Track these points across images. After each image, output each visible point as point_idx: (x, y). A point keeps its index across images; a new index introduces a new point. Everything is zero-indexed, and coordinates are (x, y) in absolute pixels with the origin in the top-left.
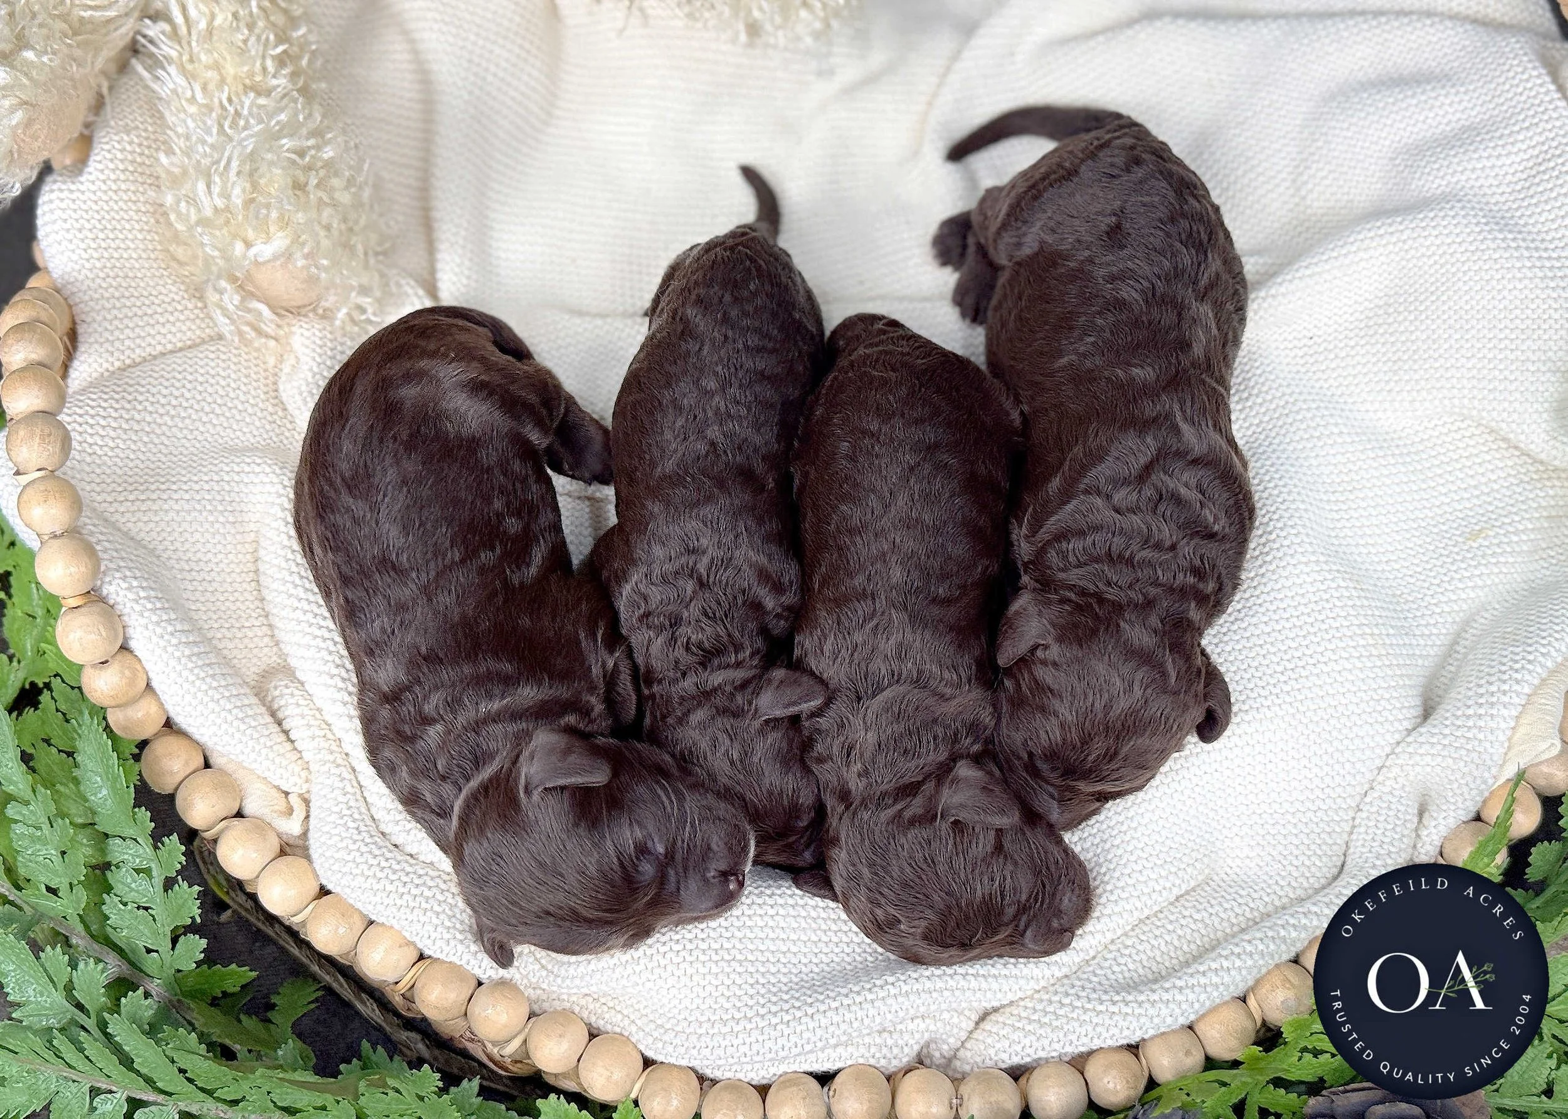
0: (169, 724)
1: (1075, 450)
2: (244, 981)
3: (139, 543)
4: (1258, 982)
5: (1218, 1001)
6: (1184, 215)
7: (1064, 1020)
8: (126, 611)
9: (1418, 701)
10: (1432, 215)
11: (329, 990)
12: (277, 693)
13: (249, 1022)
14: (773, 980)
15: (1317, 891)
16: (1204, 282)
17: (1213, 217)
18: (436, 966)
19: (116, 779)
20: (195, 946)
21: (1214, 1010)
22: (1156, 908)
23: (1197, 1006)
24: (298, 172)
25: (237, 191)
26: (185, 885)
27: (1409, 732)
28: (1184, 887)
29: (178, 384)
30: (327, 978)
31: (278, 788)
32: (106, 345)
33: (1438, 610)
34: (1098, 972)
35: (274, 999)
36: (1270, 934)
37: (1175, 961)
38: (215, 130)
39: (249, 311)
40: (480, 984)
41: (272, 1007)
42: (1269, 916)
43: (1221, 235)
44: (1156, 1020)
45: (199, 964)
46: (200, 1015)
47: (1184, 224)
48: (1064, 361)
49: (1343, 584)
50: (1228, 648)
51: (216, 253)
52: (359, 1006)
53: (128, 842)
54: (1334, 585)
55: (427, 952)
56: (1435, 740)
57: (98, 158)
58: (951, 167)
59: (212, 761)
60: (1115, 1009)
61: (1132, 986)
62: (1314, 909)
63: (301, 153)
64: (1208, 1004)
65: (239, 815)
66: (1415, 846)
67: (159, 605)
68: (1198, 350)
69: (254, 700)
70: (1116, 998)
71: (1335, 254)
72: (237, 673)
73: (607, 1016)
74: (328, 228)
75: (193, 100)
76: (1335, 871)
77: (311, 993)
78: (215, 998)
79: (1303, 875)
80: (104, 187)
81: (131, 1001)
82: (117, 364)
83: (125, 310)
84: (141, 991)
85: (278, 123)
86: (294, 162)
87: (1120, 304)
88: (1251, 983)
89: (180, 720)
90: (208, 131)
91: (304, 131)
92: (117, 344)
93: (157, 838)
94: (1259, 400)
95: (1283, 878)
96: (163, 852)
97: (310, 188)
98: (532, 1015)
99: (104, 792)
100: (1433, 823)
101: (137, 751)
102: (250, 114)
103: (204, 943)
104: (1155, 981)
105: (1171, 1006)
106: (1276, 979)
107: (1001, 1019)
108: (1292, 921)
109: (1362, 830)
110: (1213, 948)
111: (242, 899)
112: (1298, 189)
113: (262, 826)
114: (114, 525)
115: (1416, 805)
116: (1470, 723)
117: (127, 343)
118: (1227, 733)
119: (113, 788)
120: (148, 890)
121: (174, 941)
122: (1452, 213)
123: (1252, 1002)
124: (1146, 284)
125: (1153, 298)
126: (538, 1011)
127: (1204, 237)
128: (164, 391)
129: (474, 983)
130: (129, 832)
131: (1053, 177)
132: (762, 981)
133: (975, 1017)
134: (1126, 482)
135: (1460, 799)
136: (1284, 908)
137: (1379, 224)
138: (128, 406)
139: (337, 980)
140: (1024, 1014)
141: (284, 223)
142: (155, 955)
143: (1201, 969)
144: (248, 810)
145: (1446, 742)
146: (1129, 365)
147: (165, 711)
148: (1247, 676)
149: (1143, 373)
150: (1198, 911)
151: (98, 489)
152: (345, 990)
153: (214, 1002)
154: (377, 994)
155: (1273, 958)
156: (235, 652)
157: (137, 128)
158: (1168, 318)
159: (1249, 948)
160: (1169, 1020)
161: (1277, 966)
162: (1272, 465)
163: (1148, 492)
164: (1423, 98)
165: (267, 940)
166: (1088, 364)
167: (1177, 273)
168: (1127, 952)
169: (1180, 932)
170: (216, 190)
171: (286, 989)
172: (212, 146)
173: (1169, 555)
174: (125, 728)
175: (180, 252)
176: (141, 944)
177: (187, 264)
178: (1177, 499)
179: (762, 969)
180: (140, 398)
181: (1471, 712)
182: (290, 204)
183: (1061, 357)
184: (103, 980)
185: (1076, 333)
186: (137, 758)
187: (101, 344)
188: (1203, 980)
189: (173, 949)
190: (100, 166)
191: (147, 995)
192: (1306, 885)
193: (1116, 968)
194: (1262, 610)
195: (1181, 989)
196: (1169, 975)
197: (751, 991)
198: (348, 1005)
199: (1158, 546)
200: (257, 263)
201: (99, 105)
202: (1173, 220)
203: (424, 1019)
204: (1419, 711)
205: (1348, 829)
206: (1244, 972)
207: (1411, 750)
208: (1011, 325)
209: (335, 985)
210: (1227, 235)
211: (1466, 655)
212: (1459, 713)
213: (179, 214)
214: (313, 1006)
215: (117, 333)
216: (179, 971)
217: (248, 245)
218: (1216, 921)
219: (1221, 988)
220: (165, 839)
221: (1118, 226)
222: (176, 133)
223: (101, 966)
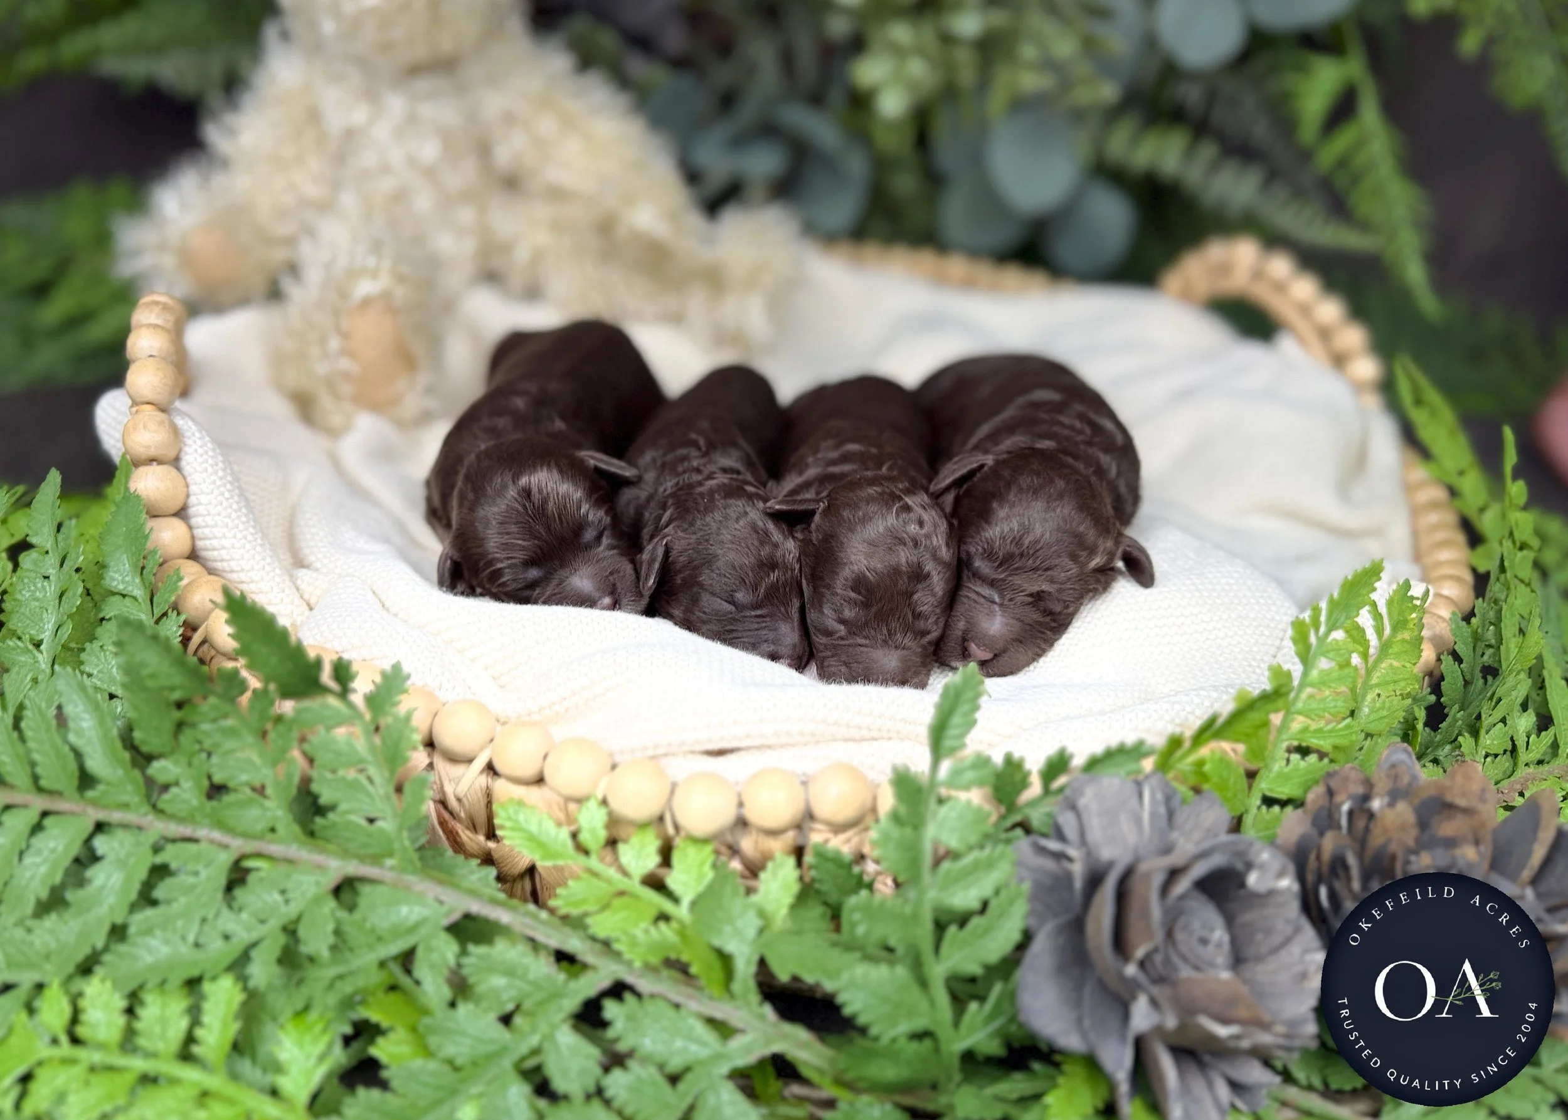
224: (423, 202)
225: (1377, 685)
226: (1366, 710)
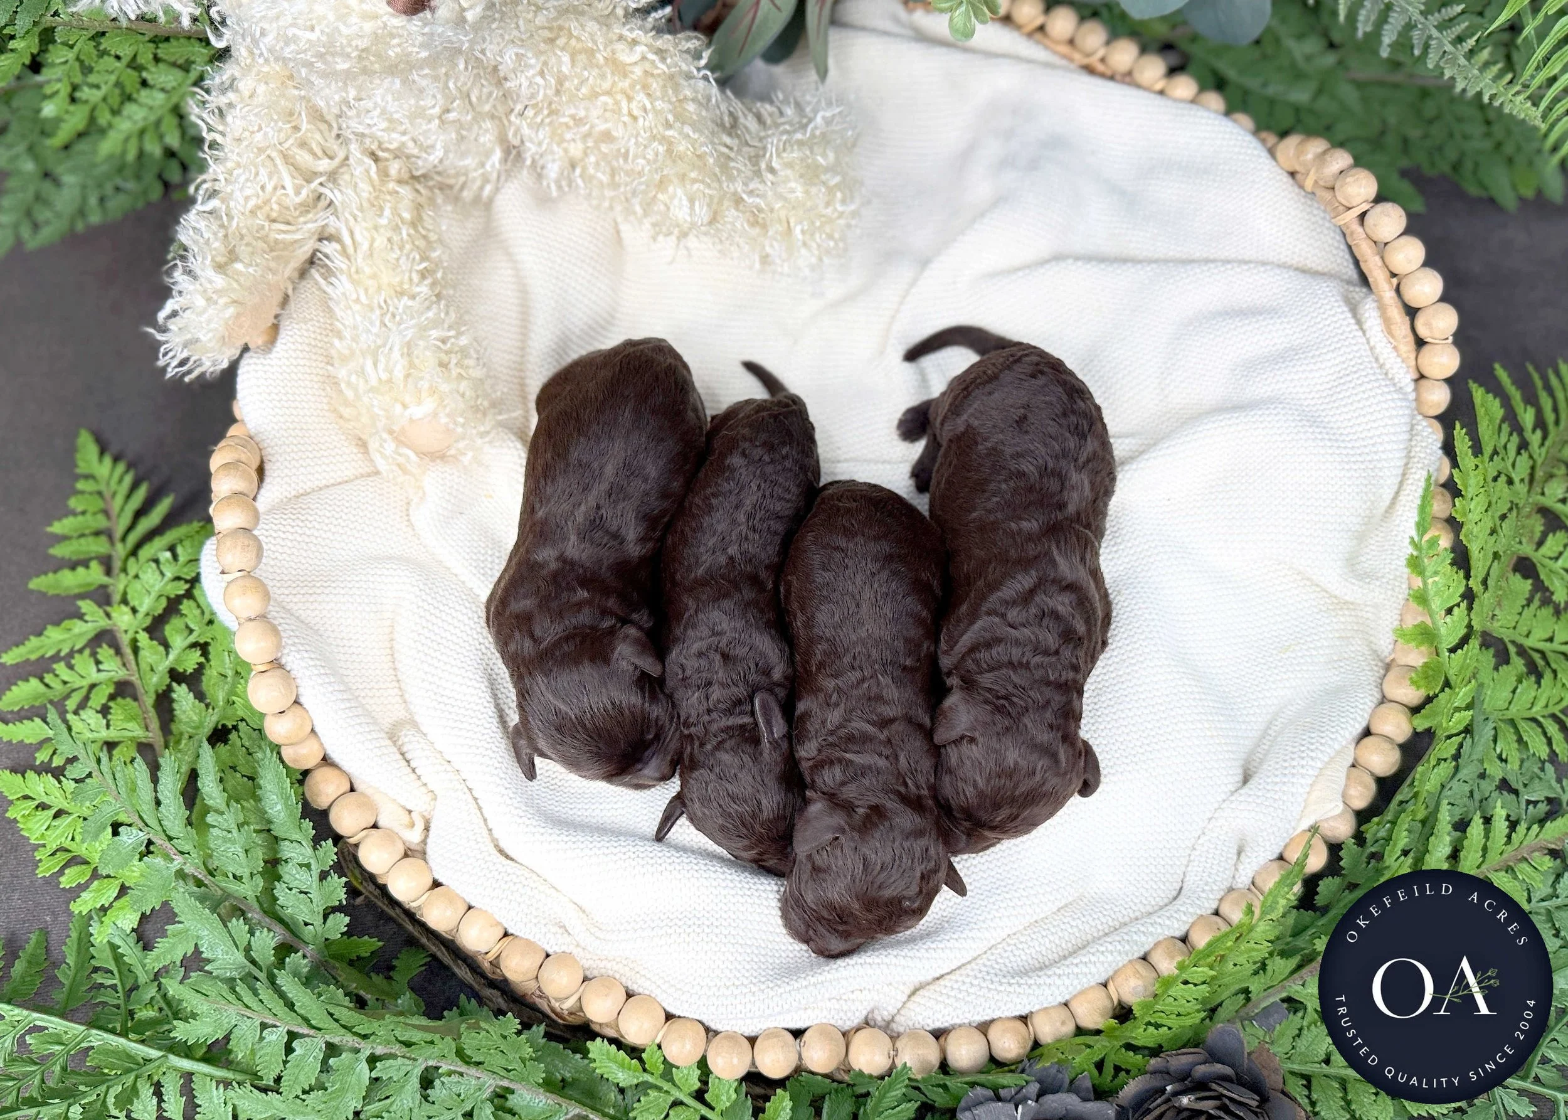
0: (325, 758)
1: (979, 583)
2: (373, 949)
3: (307, 625)
4: (1116, 972)
5: (1086, 986)
6: (1074, 412)
7: (974, 997)
8: (299, 675)
9: (1240, 771)
10: (1260, 413)
11: (434, 957)
12: (406, 740)
13: (377, 979)
14: (763, 960)
15: (1161, 908)
16: (1081, 460)
17: (1094, 413)
18: (516, 941)
19: (288, 798)
20: (341, 921)
21: (1082, 992)
22: (1042, 916)
23: (1071, 989)
24: (443, 355)
25: (399, 367)
26: (336, 876)
27: (1232, 793)
28: (1064, 902)
29: (338, 509)
30: (433, 948)
31: (404, 807)
32: (287, 479)
33: (1256, 704)
34: (1000, 960)
35: (395, 962)
36: (1126, 937)
37: (1055, 955)
38: (378, 323)
39: (400, 455)
40: (548, 956)
41: (392, 968)
42: (1126, 924)
43: (1100, 426)
44: (1041, 998)
45: (343, 934)
46: (343, 973)
47: (1073, 419)
48: (975, 515)
49: (1187, 682)
50: (1102, 727)
51: (381, 413)
52: (456, 970)
53: (295, 844)
54: (1181, 683)
55: (510, 931)
56: (1250, 800)
57: (284, 341)
58: (907, 365)
59: (356, 786)
60: (1011, 989)
61: (1025, 972)
62: (1159, 920)
63: (444, 341)
64: (1079, 987)
65: (375, 826)
66: (1234, 877)
67: (322, 671)
68: (1071, 509)
69: (389, 742)
70: (1012, 981)
71: (1188, 439)
72: (375, 723)
73: (639, 982)
74: (463, 395)
75: (358, 301)
76: (1175, 893)
77: (422, 959)
78: (351, 960)
79: (1151, 896)
80: (288, 363)
81: (292, 959)
82: (294, 493)
83: (300, 454)
84: (300, 954)
85: (427, 319)
86: (439, 348)
87: (1021, 474)
88: (1111, 973)
89: (335, 756)
90: (372, 323)
91: (446, 326)
92: (293, 478)
93: (316, 841)
94: (1130, 545)
95: (1137, 897)
96: (321, 852)
97: (452, 365)
98: (585, 979)
99: (279, 807)
100: (1249, 860)
101: (300, 777)
102: (404, 312)
103: (347, 920)
104: (1041, 969)
105: (1053, 988)
106: (1129, 971)
107: (927, 994)
108: (1142, 929)
109: (1196, 863)
110: (1084, 947)
111: (371, 888)
112: (1162, 389)
113: (392, 836)
114: (288, 611)
115: (1236, 847)
116: (1277, 788)
117: (301, 477)
118: (1099, 790)
119: (286, 806)
120: (308, 880)
121: (325, 917)
122: (1275, 412)
123: (1111, 987)
124: (1040, 461)
125: (1044, 471)
126: (590, 976)
127: (1086, 427)
128: (328, 514)
129: (544, 955)
130: (296, 836)
131: (979, 381)
132: (756, 960)
133: (908, 992)
134: (1014, 603)
135: (1268, 844)
136: (1137, 919)
137: (1221, 418)
138: (301, 524)
139: (439, 949)
140: (944, 991)
141: (433, 391)
142: (310, 927)
143: (1075, 961)
144: (381, 823)
145: (1259, 801)
146: (1021, 519)
147: (324, 749)
148: (1114, 748)
149: (1030, 525)
150: (1074, 919)
151: (278, 585)
152: (447, 959)
153: (351, 963)
154: (469, 961)
155: (1127, 955)
156: (374, 707)
157: (312, 319)
158: (1053, 485)
159: (1110, 947)
160: (1050, 999)
161: (1130, 961)
162: (1138, 593)
163: (1033, 610)
164: (1257, 326)
165: (390, 919)
166: (992, 518)
167: (1064, 454)
168: (1021, 946)
169: (1061, 934)
170: (381, 366)
171: (403, 955)
172: (377, 335)
173: (1054, 659)
174: (295, 761)
175: (346, 412)
176: (301, 919)
177: (349, 420)
178: (1055, 615)
179: (756, 952)
180: (310, 518)
181: (1278, 780)
182: (439, 377)
183: (975, 510)
184: (273, 945)
185: (986, 495)
186: (301, 782)
187: (282, 478)
188: (1076, 970)
189: (324, 923)
190: (284, 347)
191: (304, 956)
192: (1153, 903)
193: (1012, 959)
194: (1128, 699)
195: (1059, 976)
196: (1051, 965)
197: (748, 967)
198: (447, 968)
199: (1046, 653)
200: (411, 420)
201: (285, 300)
202: (1065, 414)
203: (505, 980)
204: (1240, 778)
205: (1185, 863)
206: (1106, 965)
207: (1233, 806)
208: (942, 486)
209: (439, 954)
210: (1104, 426)
211: (1276, 737)
212: (1269, 780)
213: (349, 384)
214: (423, 968)
215: (294, 470)
216: (327, 939)
217: (405, 406)
218: (1087, 927)
219: (1089, 976)
220: (323, 843)
221: (1025, 417)
222: (343, 324)
223: (272, 934)
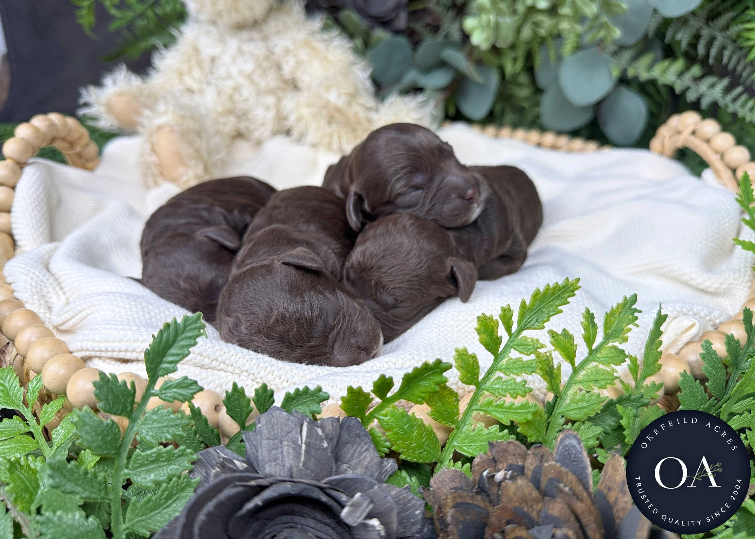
224: (247, 91)
225: (580, 382)
226: (568, 401)
